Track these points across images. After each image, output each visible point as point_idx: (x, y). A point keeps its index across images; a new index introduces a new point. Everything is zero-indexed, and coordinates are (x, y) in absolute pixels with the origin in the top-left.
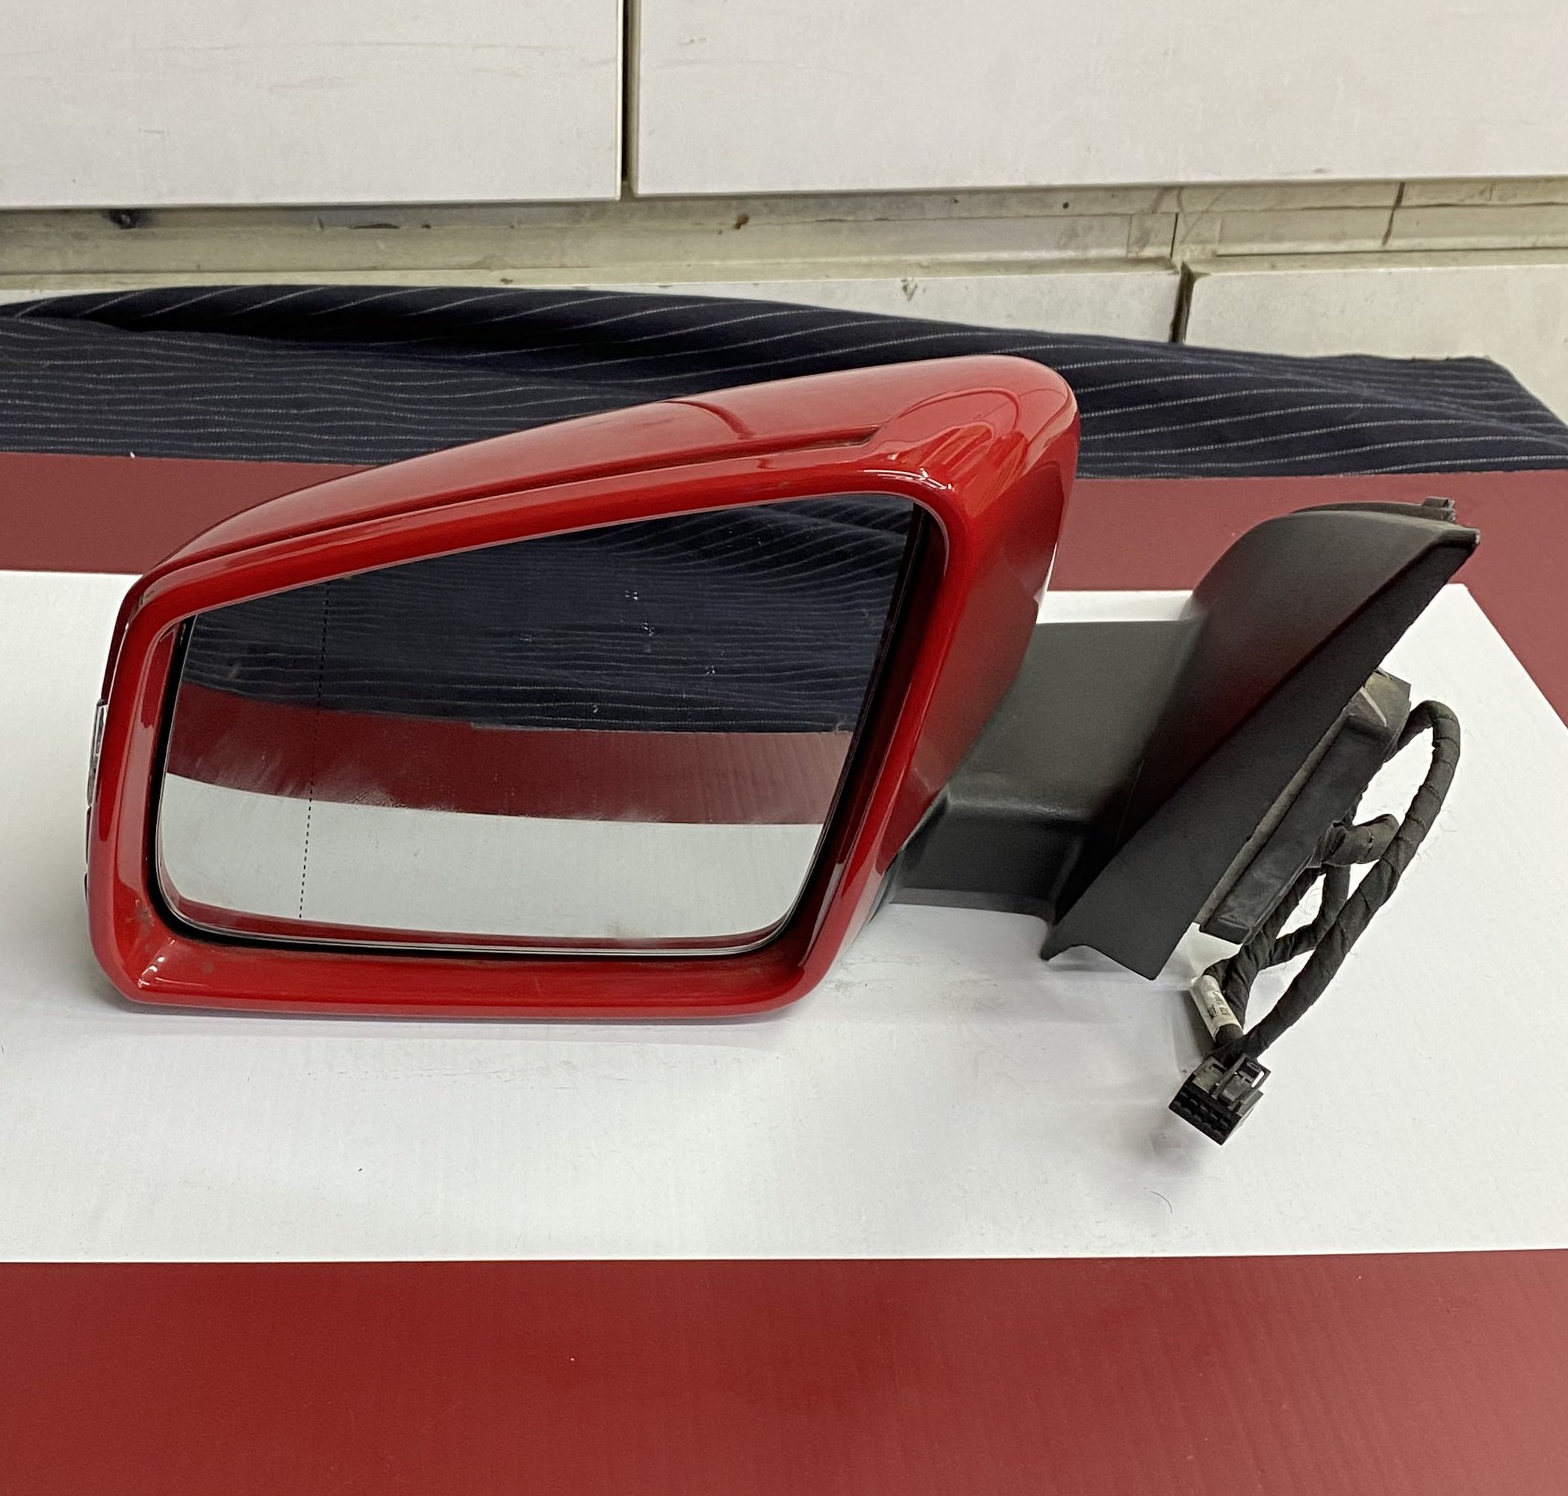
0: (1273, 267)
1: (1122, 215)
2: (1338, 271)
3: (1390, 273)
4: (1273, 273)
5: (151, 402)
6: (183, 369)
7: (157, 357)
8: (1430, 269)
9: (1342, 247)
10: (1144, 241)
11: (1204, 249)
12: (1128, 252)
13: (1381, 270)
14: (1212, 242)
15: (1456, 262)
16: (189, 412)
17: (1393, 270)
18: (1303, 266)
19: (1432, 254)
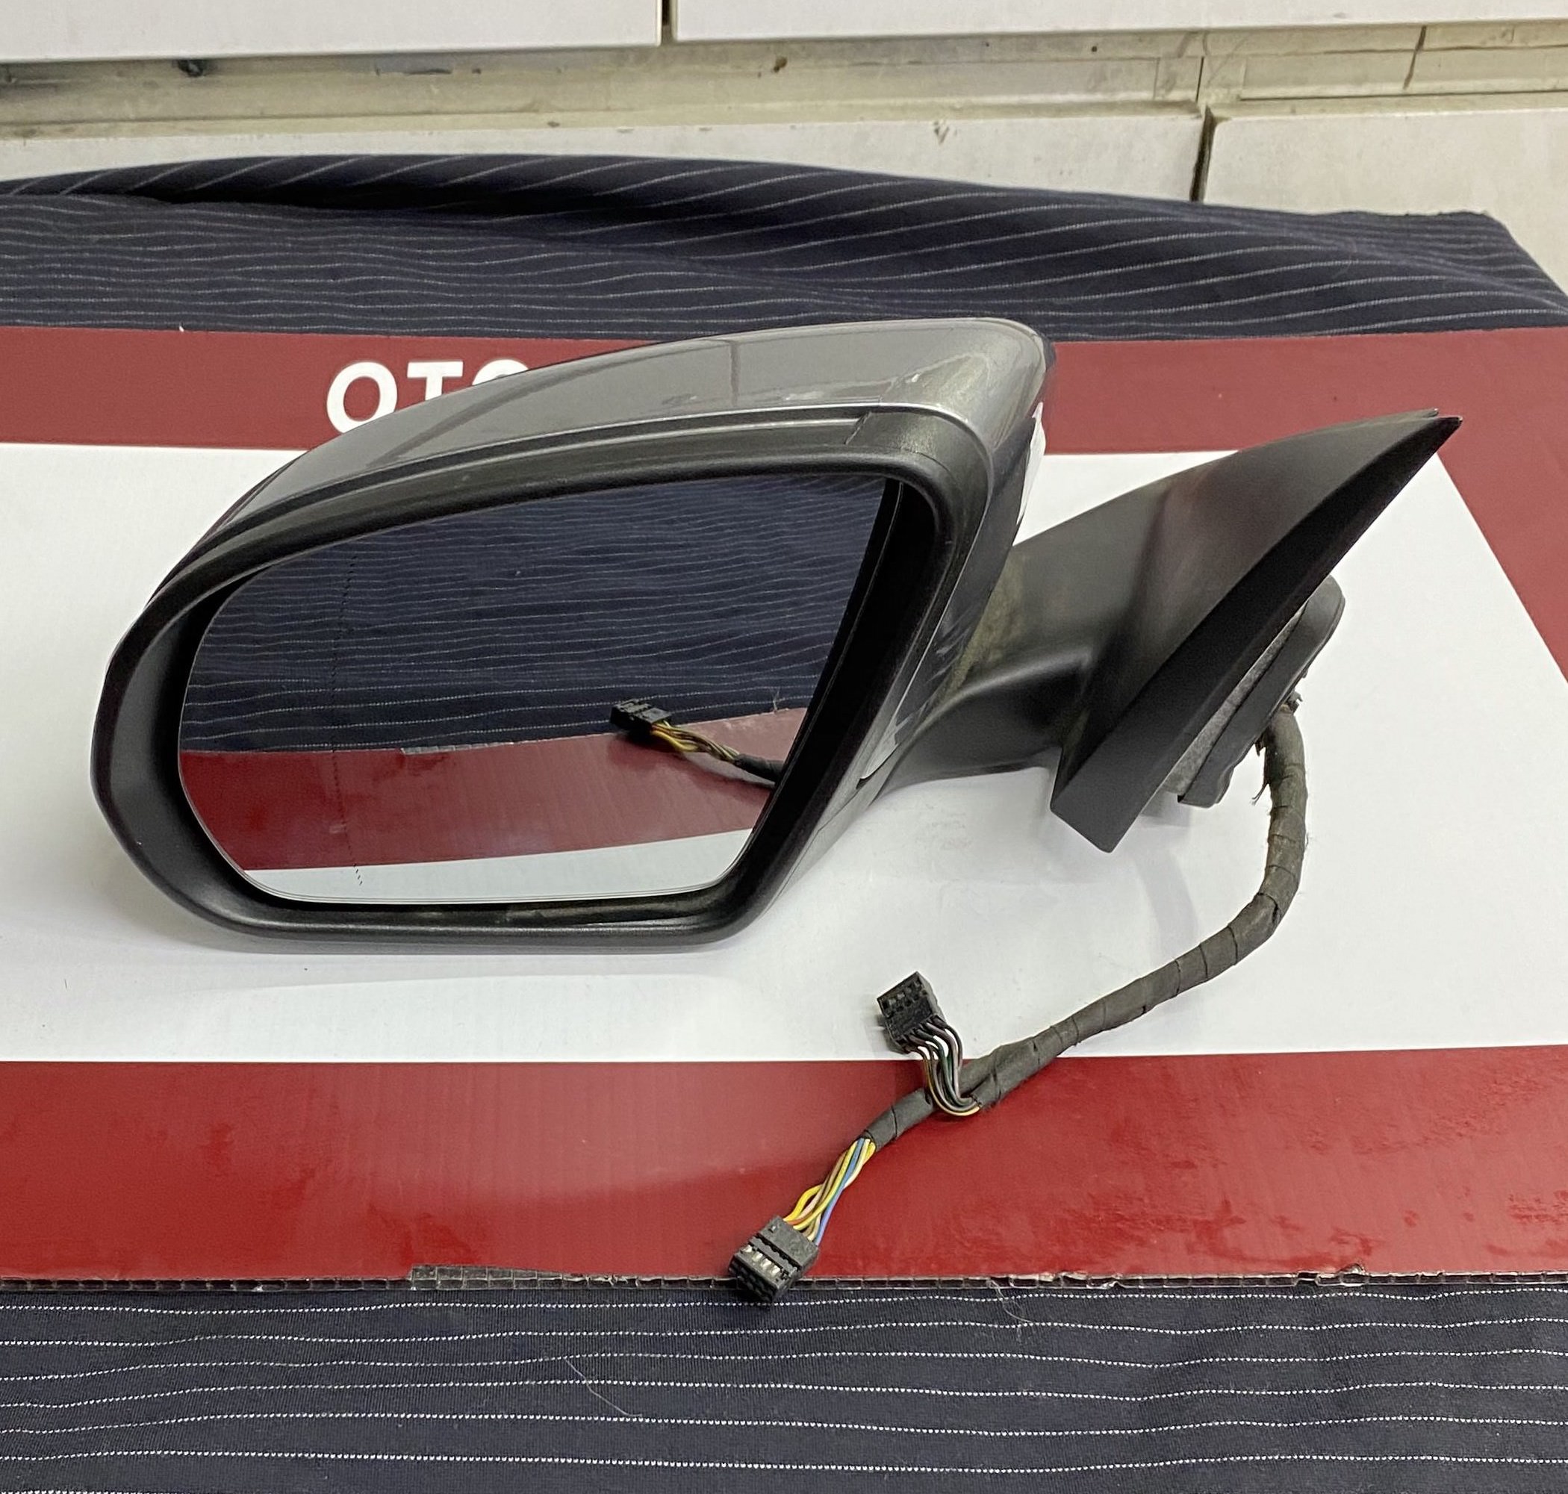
0: (1293, 112)
1: (1151, 59)
2: (1357, 115)
3: (1407, 118)
4: (1292, 118)
5: (195, 274)
6: (225, 240)
7: (199, 228)
8: (1446, 113)
9: (1364, 90)
10: (1170, 84)
11: (1229, 93)
12: (1154, 96)
13: (1398, 115)
14: (1237, 85)
15: (1473, 105)
16: (230, 284)
17: (1410, 114)
18: (1323, 111)
19: (1451, 97)
